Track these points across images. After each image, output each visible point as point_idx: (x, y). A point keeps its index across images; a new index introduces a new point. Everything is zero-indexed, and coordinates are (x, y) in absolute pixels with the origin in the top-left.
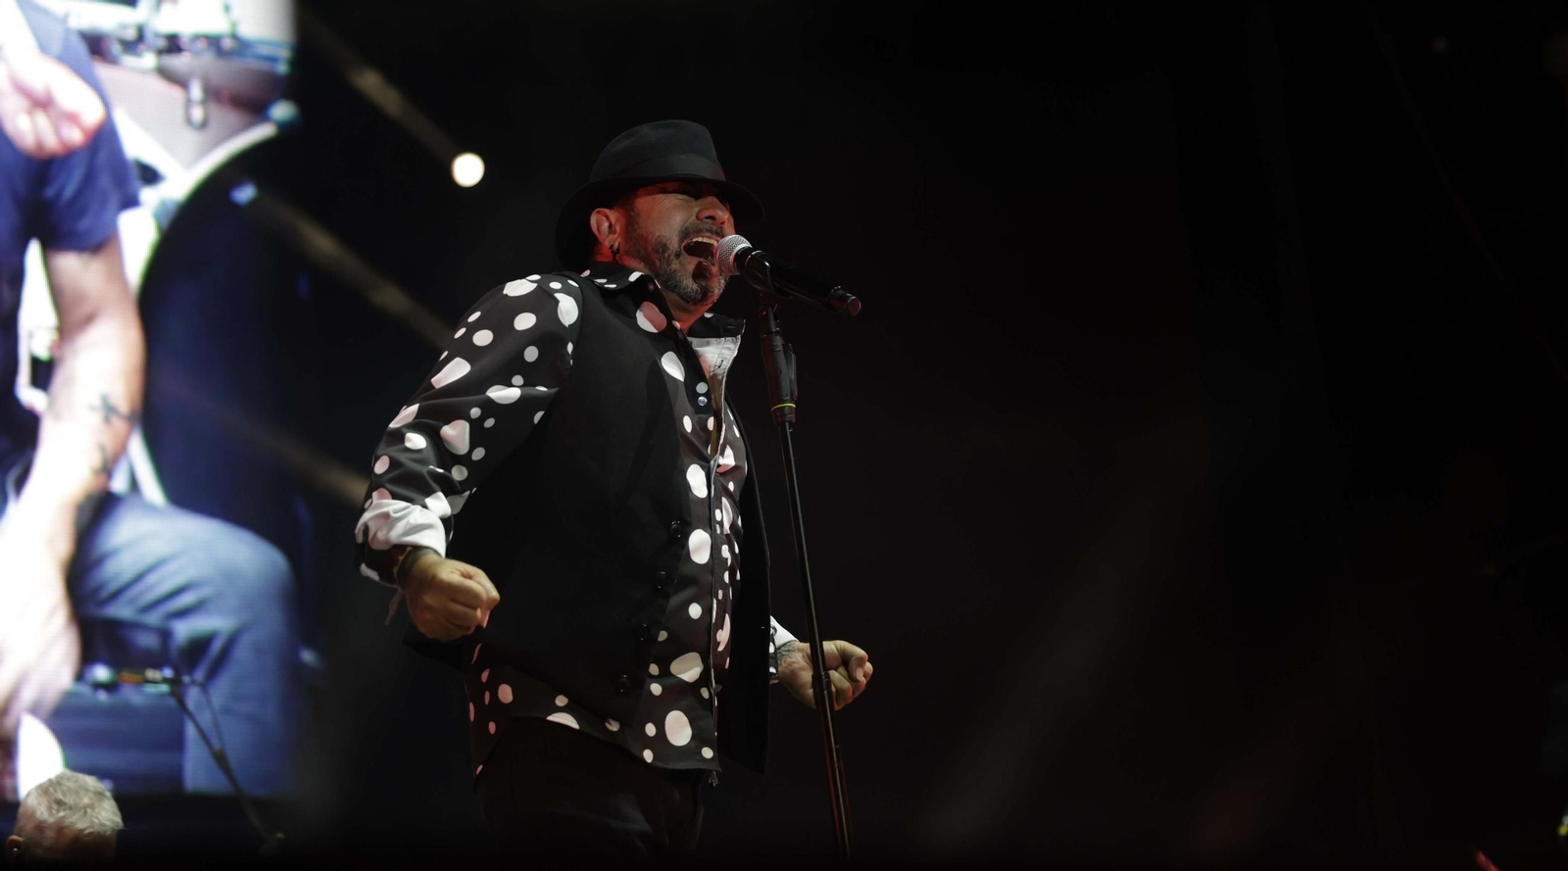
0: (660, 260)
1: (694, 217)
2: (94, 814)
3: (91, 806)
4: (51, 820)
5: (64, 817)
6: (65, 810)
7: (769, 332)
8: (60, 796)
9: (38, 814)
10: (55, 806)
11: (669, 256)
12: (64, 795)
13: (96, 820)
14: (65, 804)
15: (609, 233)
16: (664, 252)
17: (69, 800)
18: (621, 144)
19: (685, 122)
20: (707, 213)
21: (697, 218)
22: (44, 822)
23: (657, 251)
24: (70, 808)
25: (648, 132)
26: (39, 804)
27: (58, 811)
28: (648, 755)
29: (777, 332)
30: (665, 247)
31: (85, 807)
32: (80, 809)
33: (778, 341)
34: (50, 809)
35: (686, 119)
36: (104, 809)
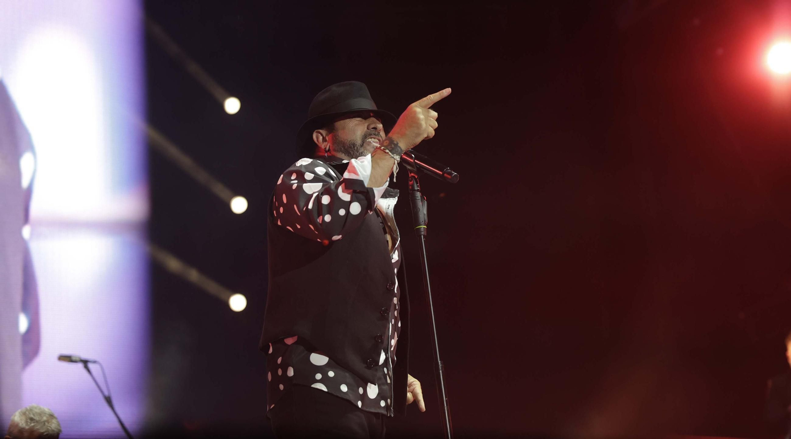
0: (353, 151)
1: (366, 129)
2: (49, 425)
3: (48, 421)
4: (27, 427)
5: (34, 426)
6: (34, 423)
7: (413, 190)
8: (32, 416)
9: (20, 425)
10: (29, 421)
11: (357, 148)
12: (34, 415)
13: (50, 428)
14: (34, 420)
15: (323, 142)
16: (354, 147)
17: (37, 418)
18: (322, 96)
19: (353, 82)
20: (372, 126)
21: (368, 129)
22: (24, 428)
23: (350, 147)
24: (37, 422)
25: (336, 89)
26: (21, 420)
27: (31, 423)
28: (360, 404)
29: (418, 190)
30: (354, 145)
31: (44, 422)
32: (42, 422)
33: (418, 194)
34: (27, 422)
35: (353, 80)
36: (54, 423)
